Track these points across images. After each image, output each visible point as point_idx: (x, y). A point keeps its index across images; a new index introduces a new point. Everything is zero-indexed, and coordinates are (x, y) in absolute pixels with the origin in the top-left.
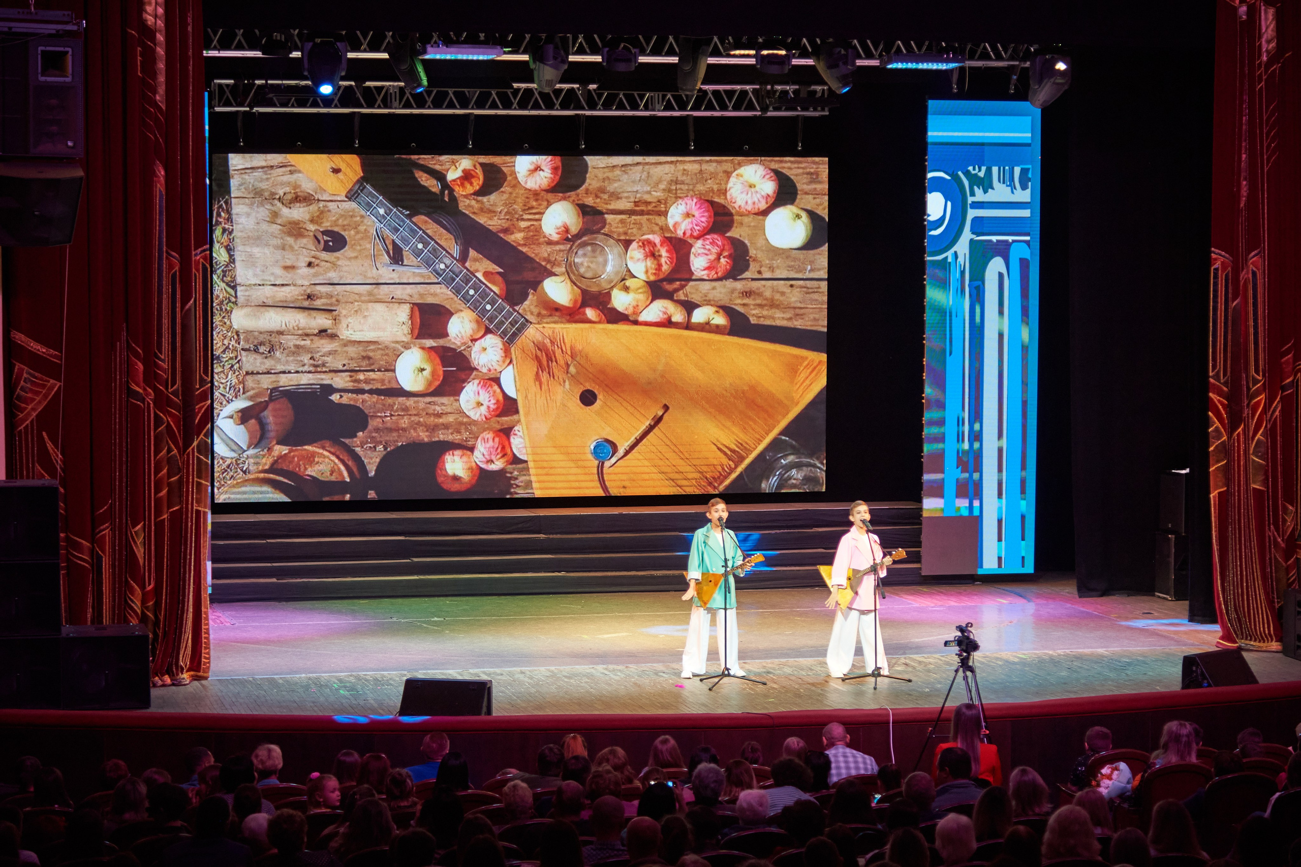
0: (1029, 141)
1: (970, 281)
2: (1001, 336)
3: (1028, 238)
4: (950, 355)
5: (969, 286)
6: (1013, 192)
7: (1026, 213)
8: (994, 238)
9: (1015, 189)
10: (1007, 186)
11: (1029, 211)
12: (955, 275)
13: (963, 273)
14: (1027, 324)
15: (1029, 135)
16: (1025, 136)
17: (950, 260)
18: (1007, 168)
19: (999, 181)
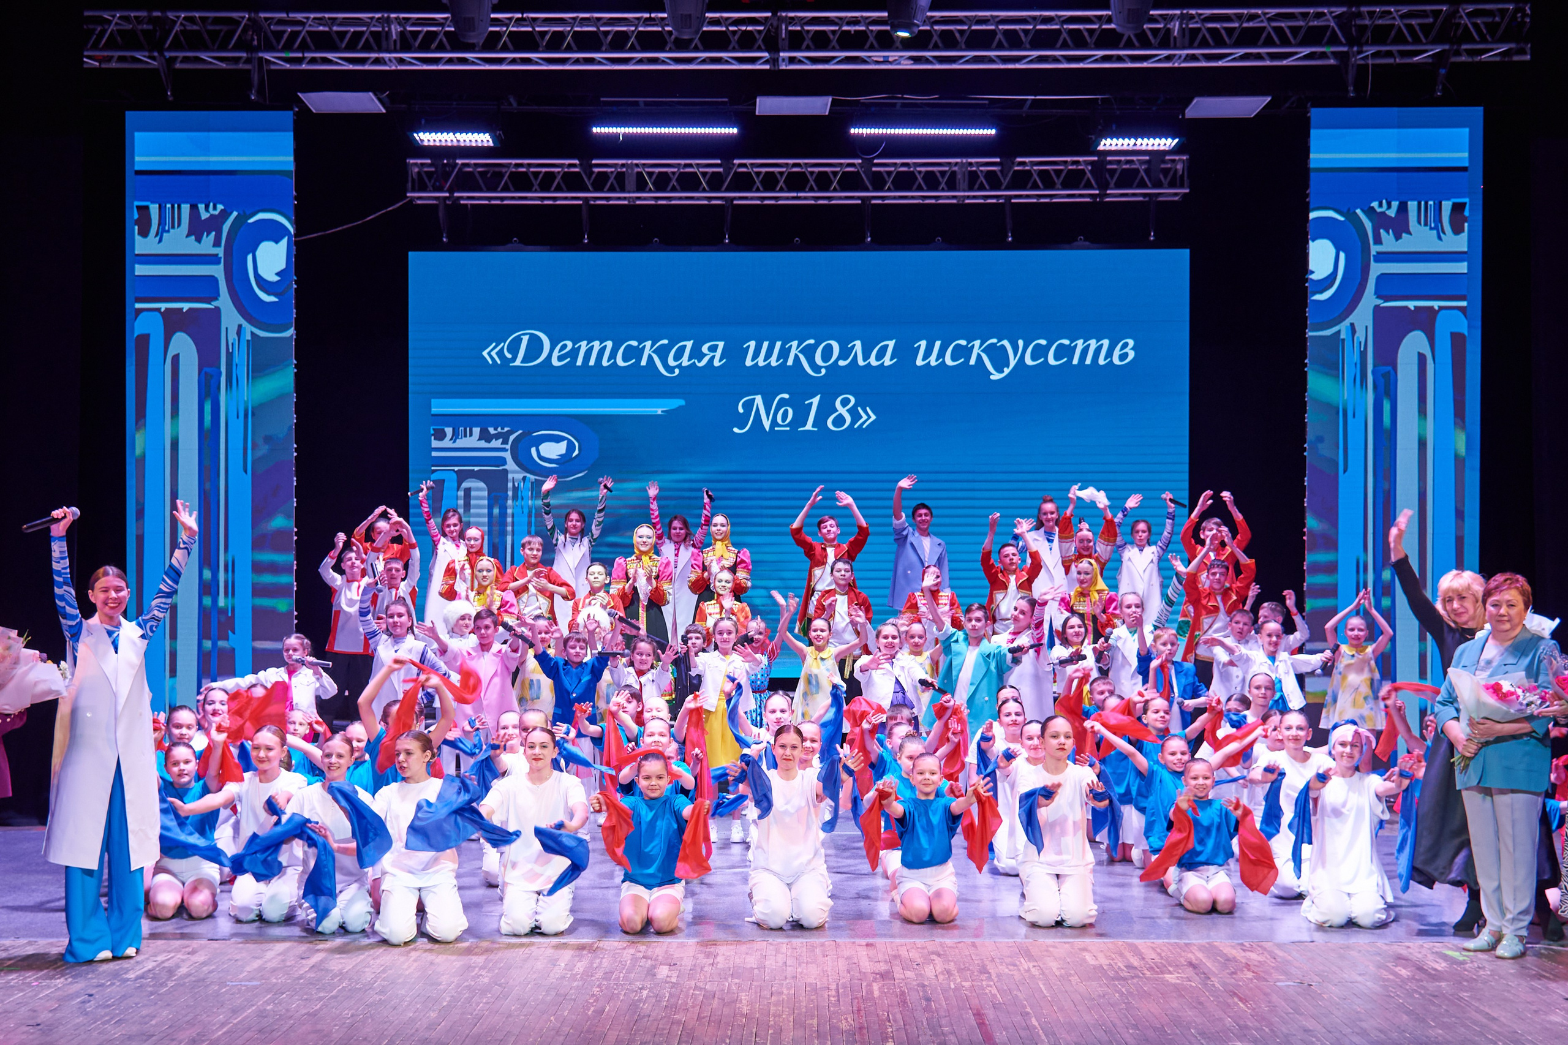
0: (1467, 164)
1: (1375, 366)
2: (1422, 444)
3: (1464, 304)
4: (1345, 471)
5: (1373, 372)
6: (1440, 238)
7: (1462, 267)
8: (1411, 304)
9: (1444, 233)
10: (1431, 229)
11: (1465, 264)
12: (1351, 358)
13: (1363, 355)
14: (1463, 428)
15: (1466, 155)
16: (1461, 156)
17: (1342, 336)
18: (1431, 203)
19: (1419, 222)
